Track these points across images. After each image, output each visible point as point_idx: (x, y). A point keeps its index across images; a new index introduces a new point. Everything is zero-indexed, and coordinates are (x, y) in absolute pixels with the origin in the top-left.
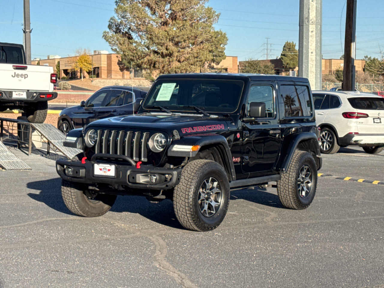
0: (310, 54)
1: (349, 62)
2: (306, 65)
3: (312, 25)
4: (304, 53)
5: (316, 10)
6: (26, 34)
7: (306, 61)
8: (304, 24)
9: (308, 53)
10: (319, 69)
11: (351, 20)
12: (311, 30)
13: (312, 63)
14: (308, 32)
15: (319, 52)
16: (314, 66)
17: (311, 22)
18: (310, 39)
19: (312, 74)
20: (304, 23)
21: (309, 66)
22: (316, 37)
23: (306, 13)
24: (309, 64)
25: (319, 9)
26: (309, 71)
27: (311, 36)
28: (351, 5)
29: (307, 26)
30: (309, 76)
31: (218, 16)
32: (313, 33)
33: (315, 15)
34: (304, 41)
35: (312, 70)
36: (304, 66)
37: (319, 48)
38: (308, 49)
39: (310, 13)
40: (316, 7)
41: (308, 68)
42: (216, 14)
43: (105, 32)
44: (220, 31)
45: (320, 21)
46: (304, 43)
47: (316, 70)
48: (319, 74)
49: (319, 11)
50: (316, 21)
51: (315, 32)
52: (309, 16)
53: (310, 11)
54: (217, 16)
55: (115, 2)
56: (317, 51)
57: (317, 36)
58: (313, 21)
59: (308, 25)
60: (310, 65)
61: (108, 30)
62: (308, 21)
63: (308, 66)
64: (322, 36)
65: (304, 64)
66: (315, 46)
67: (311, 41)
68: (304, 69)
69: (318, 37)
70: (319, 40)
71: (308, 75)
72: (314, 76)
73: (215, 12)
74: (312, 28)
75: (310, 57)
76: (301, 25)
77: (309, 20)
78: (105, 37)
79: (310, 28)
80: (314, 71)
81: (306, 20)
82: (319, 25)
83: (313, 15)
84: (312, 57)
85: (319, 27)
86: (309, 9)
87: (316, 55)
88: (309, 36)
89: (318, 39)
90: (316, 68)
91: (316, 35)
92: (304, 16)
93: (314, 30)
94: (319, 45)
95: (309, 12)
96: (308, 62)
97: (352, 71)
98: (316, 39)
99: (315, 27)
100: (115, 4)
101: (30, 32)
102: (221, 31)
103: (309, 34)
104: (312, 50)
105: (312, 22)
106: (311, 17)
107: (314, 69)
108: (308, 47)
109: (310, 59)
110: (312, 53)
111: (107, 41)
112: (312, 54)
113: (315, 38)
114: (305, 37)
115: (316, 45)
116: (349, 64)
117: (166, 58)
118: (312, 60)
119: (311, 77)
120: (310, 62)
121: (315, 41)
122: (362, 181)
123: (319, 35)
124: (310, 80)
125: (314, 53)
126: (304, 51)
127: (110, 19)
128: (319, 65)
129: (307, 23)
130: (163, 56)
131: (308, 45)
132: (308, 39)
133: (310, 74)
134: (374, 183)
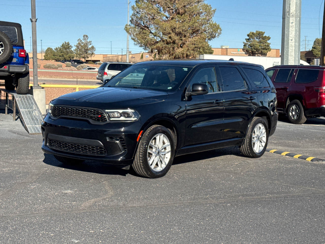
0: (290, 41)
2: (287, 50)
3: (292, 17)
4: (285, 41)
5: (296, 5)
6: (33, 22)
9: (289, 40)
10: (298, 53)
12: (291, 21)
13: (291, 49)
14: (289, 23)
15: (298, 39)
16: (293, 51)
17: (291, 15)
19: (292, 57)
20: (286, 16)
21: (289, 51)
22: (295, 27)
23: (287, 8)
24: (289, 49)
25: (298, 4)
26: (289, 55)
27: (291, 26)
29: (288, 19)
30: (289, 59)
32: (293, 24)
33: (295, 9)
34: (286, 30)
35: (292, 54)
37: (298, 36)
38: (289, 37)
39: (291, 7)
40: (296, 3)
41: (288, 52)
42: (212, 10)
43: (127, 25)
45: (299, 14)
46: (286, 32)
47: (294, 54)
48: (297, 57)
49: (299, 6)
50: (296, 14)
51: (294, 23)
52: (290, 10)
53: (291, 6)
54: (213, 11)
55: (135, 2)
56: (296, 38)
57: (296, 26)
58: (293, 14)
60: (290, 50)
61: (129, 23)
62: (289, 15)
63: (288, 50)
64: (301, 26)
65: (285, 49)
66: (294, 34)
67: (291, 30)
68: (285, 53)
69: (297, 27)
70: (298, 30)
71: (288, 58)
72: (293, 59)
73: (212, 8)
74: (292, 20)
75: (290, 43)
76: (284, 18)
79: (290, 20)
80: (294, 55)
81: (287, 14)
82: (298, 17)
83: (293, 9)
84: (291, 43)
85: (298, 19)
86: (290, 5)
87: (295, 42)
88: (289, 27)
90: (295, 52)
91: (295, 26)
92: (286, 10)
93: (294, 21)
95: (290, 7)
96: (288, 47)
98: (295, 29)
101: (36, 21)
102: (216, 23)
103: (289, 25)
104: (291, 37)
105: (292, 15)
106: (291, 11)
107: (293, 54)
108: (289, 35)
109: (290, 46)
111: (128, 32)
112: (292, 41)
113: (294, 28)
117: (170, 45)
118: (292, 46)
119: (291, 60)
120: (290, 48)
121: (294, 31)
122: (273, 152)
123: (298, 25)
124: (290, 62)
125: (294, 40)
126: (286, 39)
127: (131, 15)
128: (298, 50)
129: (288, 16)
130: (168, 43)
131: (289, 34)
132: (289, 29)
133: (290, 57)
134: (282, 154)
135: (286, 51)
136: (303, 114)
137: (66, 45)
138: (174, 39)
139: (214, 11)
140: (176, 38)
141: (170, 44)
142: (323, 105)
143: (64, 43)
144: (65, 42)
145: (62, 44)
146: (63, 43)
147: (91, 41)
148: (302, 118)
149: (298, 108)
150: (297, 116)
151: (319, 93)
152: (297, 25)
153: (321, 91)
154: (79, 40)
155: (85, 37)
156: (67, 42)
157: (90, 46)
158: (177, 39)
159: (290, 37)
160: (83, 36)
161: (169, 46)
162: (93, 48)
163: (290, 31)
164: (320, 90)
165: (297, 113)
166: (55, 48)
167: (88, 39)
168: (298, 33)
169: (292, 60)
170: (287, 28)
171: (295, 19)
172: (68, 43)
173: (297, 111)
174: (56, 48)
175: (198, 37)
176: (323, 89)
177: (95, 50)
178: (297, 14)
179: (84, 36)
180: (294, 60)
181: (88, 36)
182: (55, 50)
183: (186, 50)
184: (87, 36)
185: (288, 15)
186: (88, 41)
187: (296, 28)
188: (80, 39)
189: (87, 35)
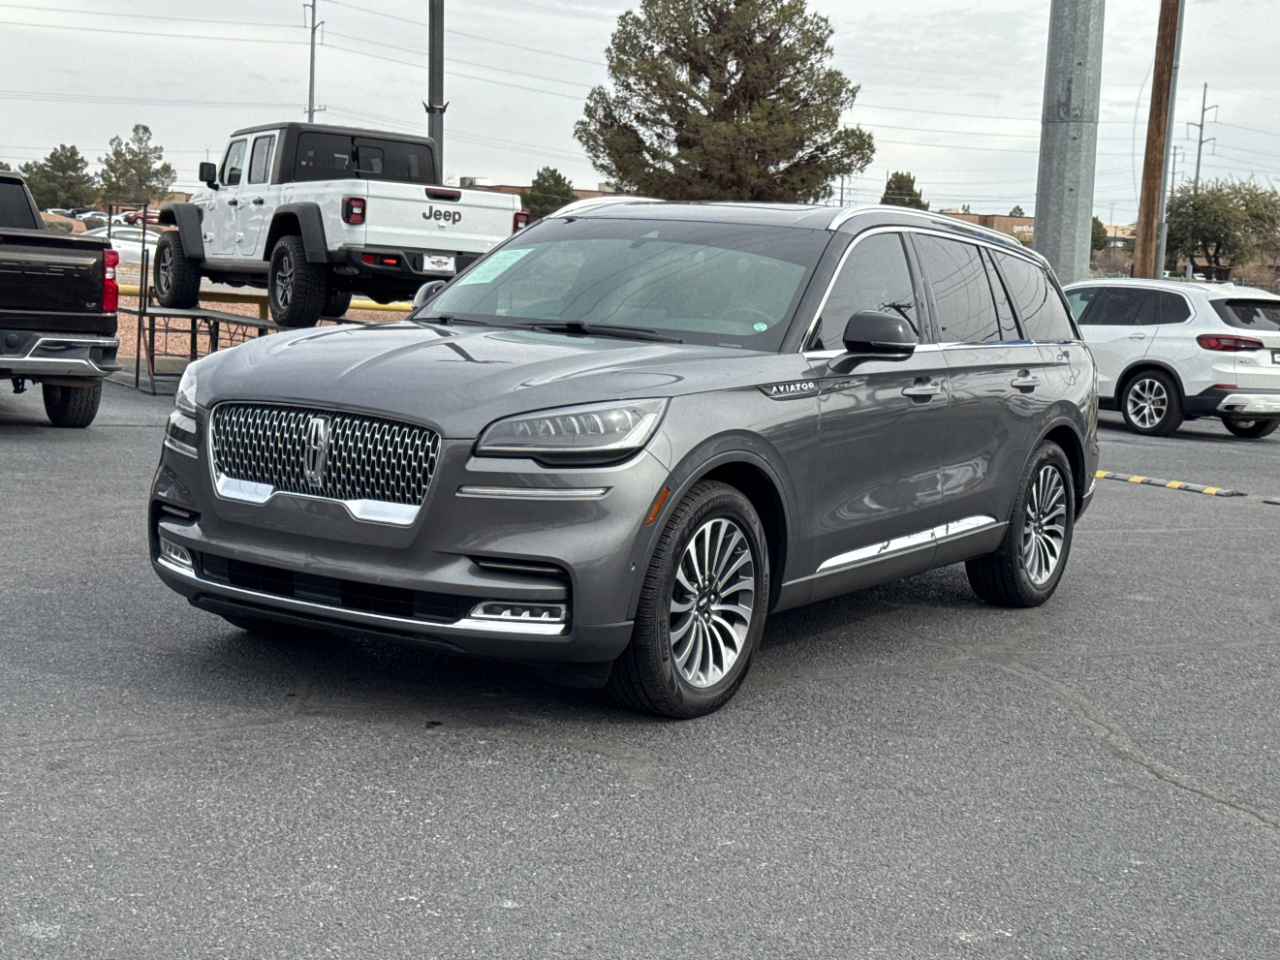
0: (1066, 192)
1: (1153, 212)
2: (1056, 218)
3: (1076, 121)
4: (1051, 190)
6: (433, 115)
7: (1056, 208)
8: (1057, 120)
9: (1062, 190)
11: (1163, 112)
12: (1071, 133)
13: (1071, 215)
14: (1066, 139)
15: (1089, 187)
17: (1073, 113)
18: (1070, 155)
19: (1071, 241)
20: (1056, 116)
21: (1063, 222)
23: (1063, 92)
24: (1063, 218)
26: (1062, 233)
27: (1072, 148)
28: (1166, 77)
29: (1064, 125)
30: (1062, 245)
31: (854, 92)
32: (1076, 141)
34: (1054, 160)
35: (1070, 231)
36: (1050, 221)
37: (1089, 177)
38: (1063, 179)
39: (1073, 91)
41: (1060, 226)
44: (858, 129)
45: (1095, 112)
46: (1055, 165)
49: (1095, 88)
51: (1081, 140)
52: (1069, 99)
53: (1073, 87)
54: (851, 91)
55: (606, 50)
56: (1084, 185)
58: (1078, 111)
59: (1067, 122)
60: (1065, 220)
62: (1067, 113)
63: (1061, 220)
65: (1050, 215)
67: (1073, 159)
68: (1049, 227)
69: (1088, 151)
71: (1059, 242)
73: (848, 82)
74: (1076, 129)
75: (1065, 199)
77: (1068, 110)
78: (581, 134)
79: (1070, 129)
81: (1061, 110)
82: (1091, 122)
83: (1079, 97)
84: (1071, 199)
85: (1093, 126)
86: (1069, 83)
88: (1066, 149)
89: (1088, 155)
93: (1082, 133)
95: (1069, 90)
96: (1061, 210)
97: (1158, 237)
101: (443, 111)
102: (861, 127)
103: (1066, 144)
104: (1071, 182)
105: (1076, 115)
106: (1074, 103)
108: (1064, 175)
109: (1065, 206)
110: (1072, 190)
111: (585, 144)
112: (1072, 193)
116: (1153, 220)
118: (1072, 207)
119: (1068, 248)
120: (1065, 213)
121: (1080, 162)
123: (1092, 146)
125: (1077, 190)
126: (1054, 185)
127: (591, 91)
129: (1063, 117)
131: (1063, 171)
132: (1064, 156)
135: (1054, 221)
137: (66, 157)
143: (59, 148)
144: (63, 147)
145: (53, 151)
146: (55, 149)
147: (161, 148)
152: (1088, 146)
154: (113, 140)
155: (141, 131)
156: (68, 146)
157: (157, 165)
159: (1066, 181)
160: (133, 127)
162: (167, 169)
163: (1068, 161)
166: (23, 165)
167: (149, 138)
170: (1058, 154)
171: (1085, 127)
172: (73, 148)
174: (27, 165)
177: (175, 178)
178: (1089, 111)
179: (136, 129)
181: (151, 129)
182: (24, 171)
184: (146, 129)
186: (152, 144)
188: (117, 137)
189: (146, 124)
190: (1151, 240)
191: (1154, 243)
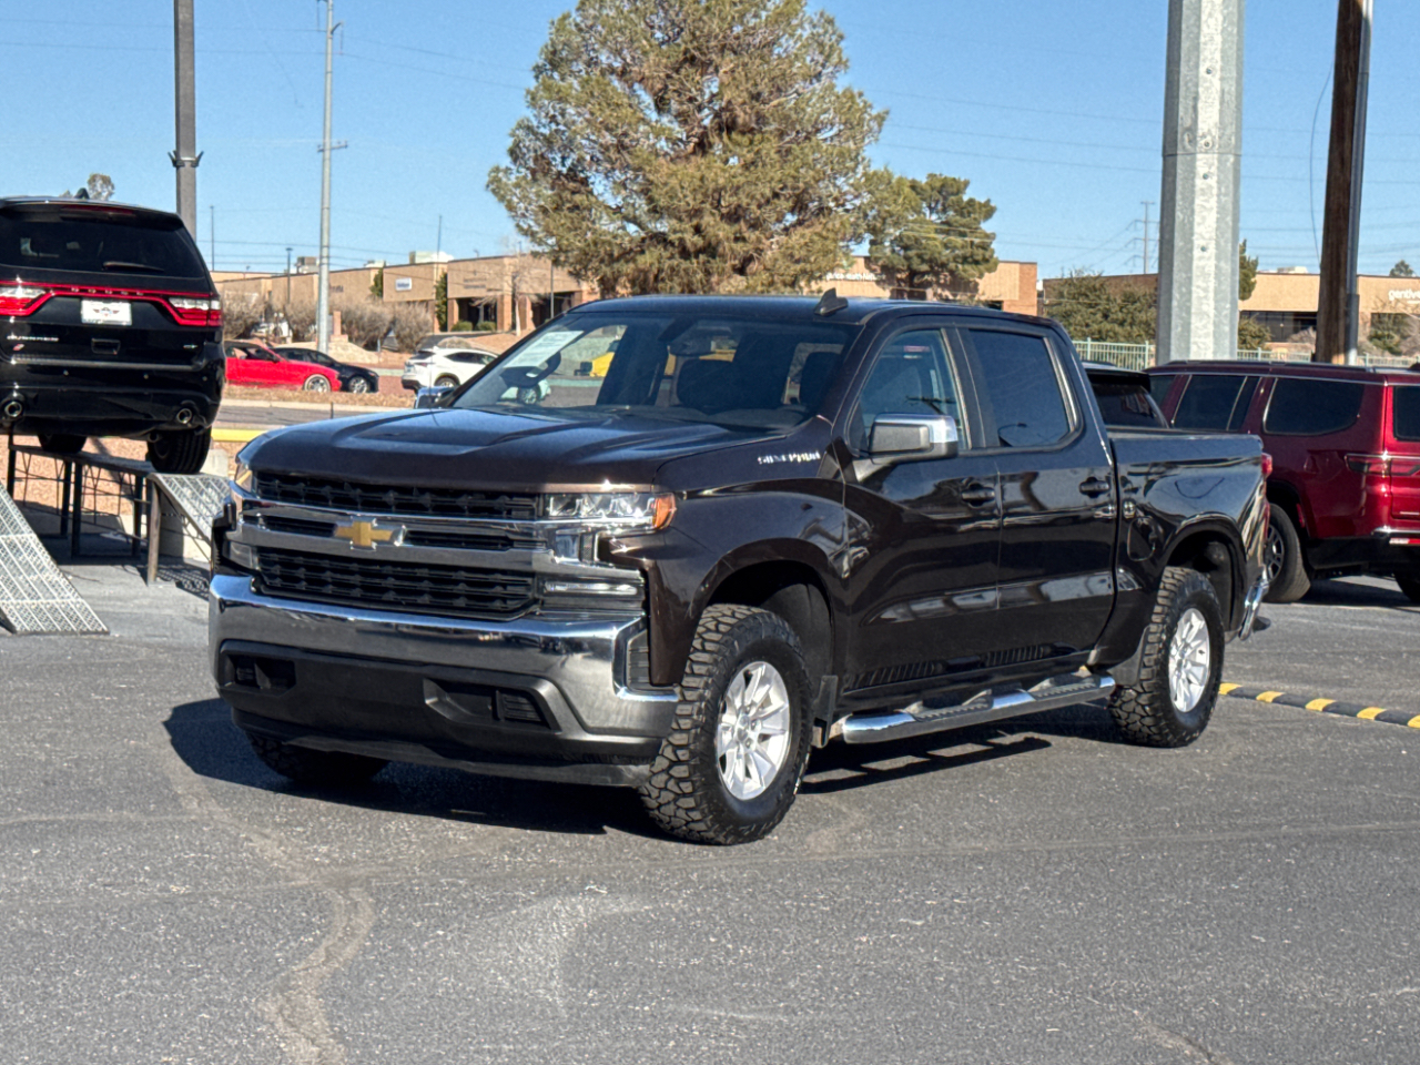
0: (1197, 253)
1: (1338, 281)
2: (1184, 290)
3: (1206, 152)
4: (1176, 250)
5: (1222, 102)
6: (182, 169)
7: (1184, 275)
8: (1179, 152)
9: (1191, 250)
10: (1228, 306)
11: (1347, 136)
12: (1201, 169)
13: (1204, 285)
14: (1193, 179)
15: (1230, 245)
16: (1211, 295)
17: (1203, 142)
18: (1198, 201)
19: (1204, 322)
20: (1179, 146)
21: (1194, 296)
22: (1218, 196)
23: (1186, 113)
24: (1194, 289)
25: (1231, 98)
26: (1193, 310)
27: (1202, 190)
28: (1348, 88)
29: (1189, 158)
30: (1193, 327)
32: (1209, 181)
33: (1216, 118)
34: (1178, 208)
35: (1205, 308)
36: (1176, 295)
37: (1230, 231)
38: (1192, 234)
39: (1200, 111)
40: (1223, 91)
41: (1189, 300)
42: (874, 112)
43: (497, 170)
44: (886, 170)
45: (1233, 138)
46: (1179, 215)
47: (1216, 309)
48: (1226, 321)
49: (1233, 106)
50: (1220, 138)
51: (1215, 178)
52: (1195, 121)
53: (1200, 105)
54: (875, 118)
55: (534, 69)
56: (1222, 243)
57: (1223, 190)
58: (1209, 139)
59: (1193, 154)
60: (1196, 293)
61: (506, 162)
62: (1193, 141)
63: (1190, 292)
64: (1242, 190)
65: (1175, 286)
66: (1215, 226)
67: (1203, 206)
68: (1175, 303)
69: (1226, 195)
70: (1230, 206)
71: (1189, 324)
72: (1211, 328)
73: (871, 106)
74: (1205, 163)
75: (1196, 263)
76: (1169, 154)
77: (1195, 138)
78: (496, 187)
79: (1199, 164)
80: (1212, 312)
81: (1186, 138)
82: (1230, 153)
83: (1209, 118)
84: (1202, 263)
85: (1232, 159)
86: (1196, 99)
87: (1218, 258)
88: (1193, 192)
89: (1228, 201)
90: (1216, 301)
91: (1219, 189)
92: (1180, 122)
93: (1214, 170)
94: (1231, 224)
95: (1195, 109)
96: (1190, 279)
97: (1347, 314)
98: (1219, 202)
99: (1216, 162)
100: (534, 74)
101: (195, 164)
102: (890, 169)
103: (1193, 186)
104: (1203, 238)
105: (1207, 144)
106: (1202, 127)
107: (1209, 307)
108: (1192, 228)
109: (1195, 272)
110: (1203, 249)
111: (502, 199)
112: (1205, 254)
113: (1215, 198)
114: (1182, 194)
115: (1218, 220)
116: (1338, 291)
117: (694, 261)
118: (1205, 275)
119: (1201, 332)
120: (1197, 282)
121: (1215, 210)
122: (1270, 700)
123: (1231, 187)
124: (1196, 343)
125: (1212, 250)
126: (1178, 243)
127: (514, 126)
128: (1229, 289)
129: (1188, 147)
130: (685, 253)
131: (1191, 223)
132: (1192, 202)
133: (1195, 322)
134: (1310, 706)
135: (1182, 295)
136: (1300, 560)
138: (717, 236)
139: (881, 119)
140: (721, 231)
141: (697, 257)
142: (1381, 525)
148: (1292, 580)
149: (1279, 538)
150: (1275, 568)
151: (1364, 478)
152: (1227, 187)
153: (1371, 469)
155: (100, 182)
158: (728, 239)
159: (1195, 237)
160: (88, 178)
161: (694, 264)
163: (1197, 208)
164: (1369, 465)
165: (1274, 556)
168: (1229, 219)
169: (1207, 335)
170: (1183, 199)
171: (1219, 161)
173: (1274, 549)
175: (811, 230)
176: (1380, 462)
178: (1225, 138)
179: (93, 180)
180: (1214, 332)
181: (113, 181)
183: (763, 284)
184: (107, 180)
185: (1190, 141)
187: (1223, 199)
190: (1337, 319)
191: (1342, 323)
